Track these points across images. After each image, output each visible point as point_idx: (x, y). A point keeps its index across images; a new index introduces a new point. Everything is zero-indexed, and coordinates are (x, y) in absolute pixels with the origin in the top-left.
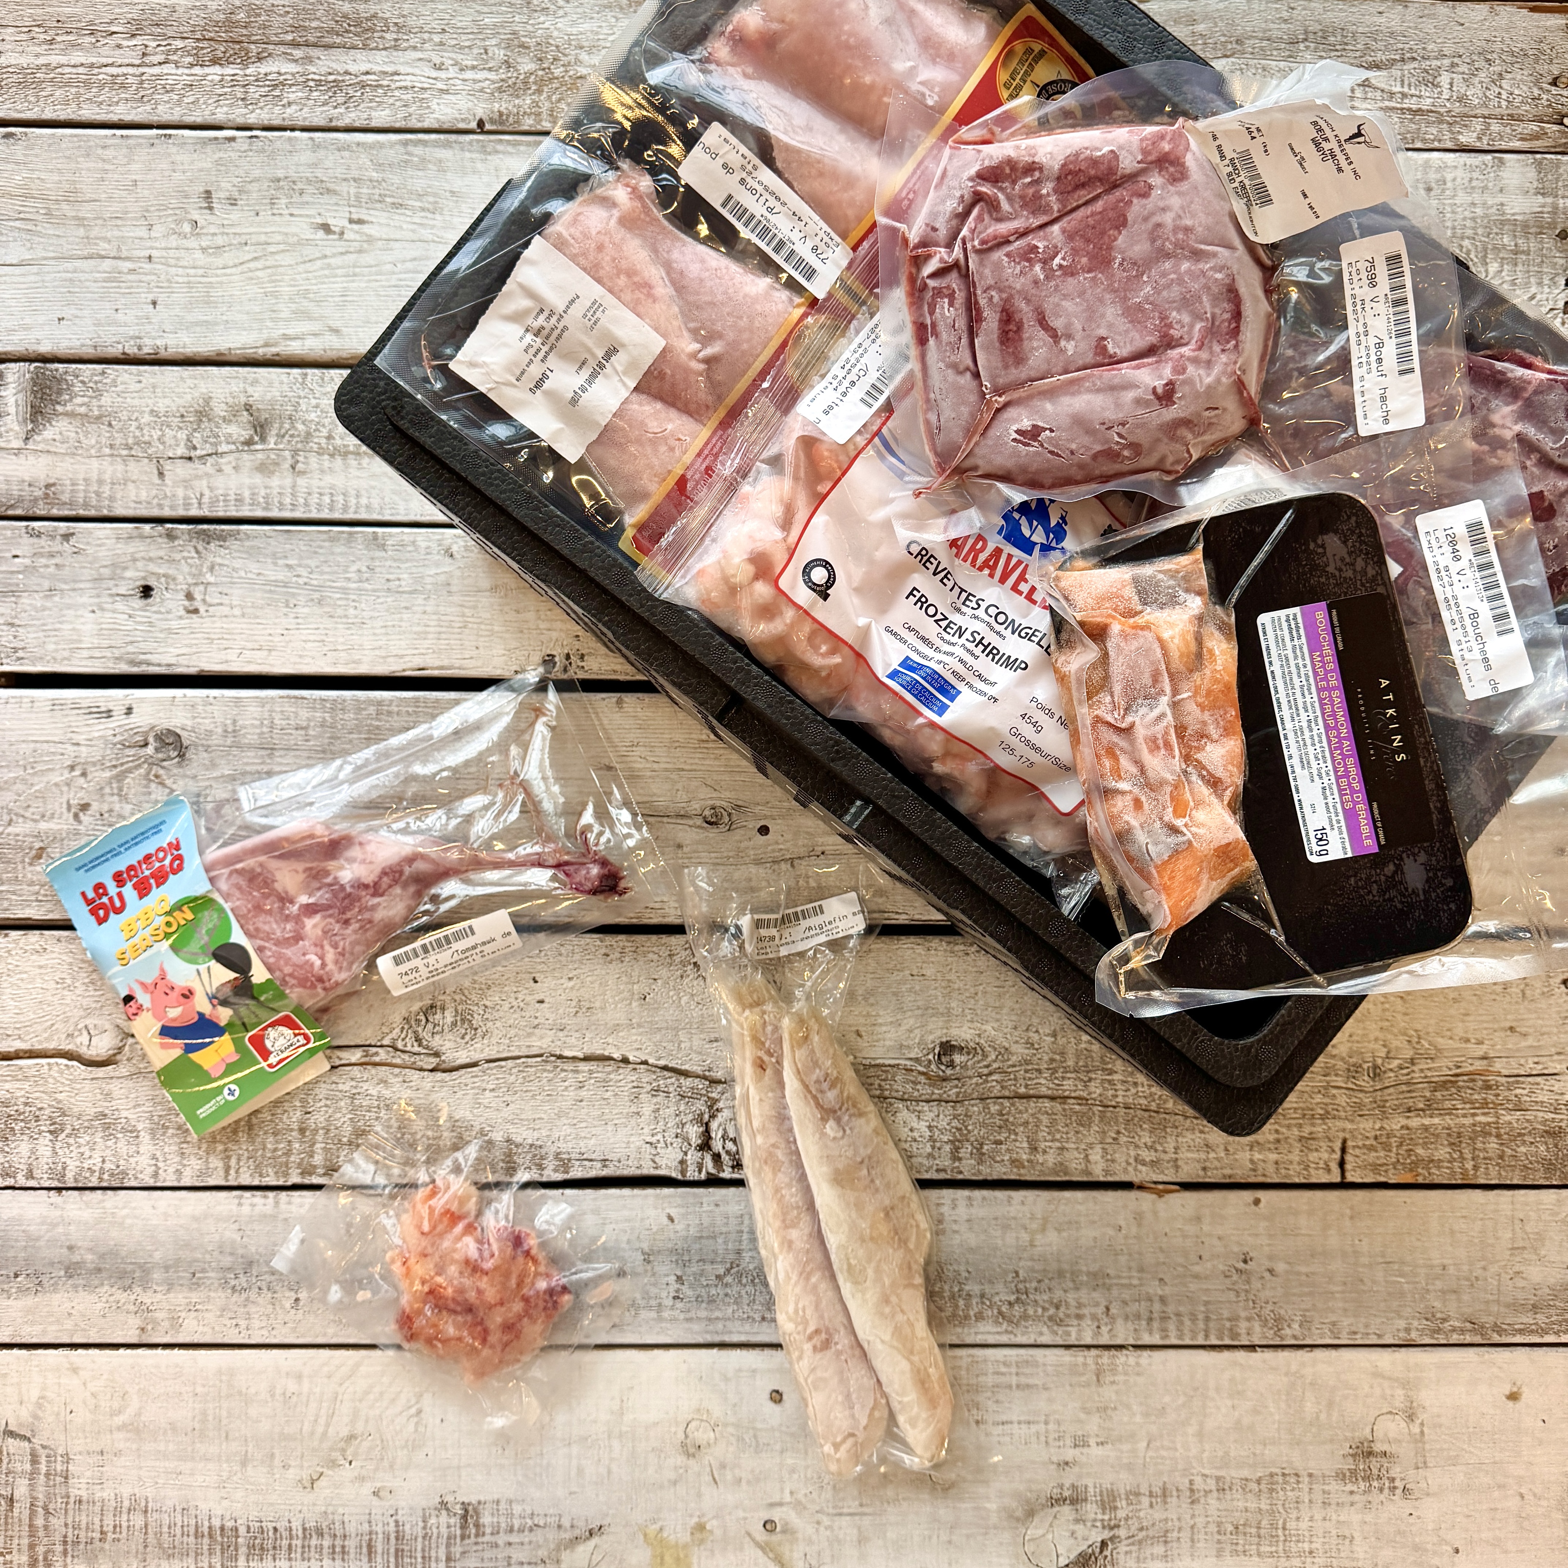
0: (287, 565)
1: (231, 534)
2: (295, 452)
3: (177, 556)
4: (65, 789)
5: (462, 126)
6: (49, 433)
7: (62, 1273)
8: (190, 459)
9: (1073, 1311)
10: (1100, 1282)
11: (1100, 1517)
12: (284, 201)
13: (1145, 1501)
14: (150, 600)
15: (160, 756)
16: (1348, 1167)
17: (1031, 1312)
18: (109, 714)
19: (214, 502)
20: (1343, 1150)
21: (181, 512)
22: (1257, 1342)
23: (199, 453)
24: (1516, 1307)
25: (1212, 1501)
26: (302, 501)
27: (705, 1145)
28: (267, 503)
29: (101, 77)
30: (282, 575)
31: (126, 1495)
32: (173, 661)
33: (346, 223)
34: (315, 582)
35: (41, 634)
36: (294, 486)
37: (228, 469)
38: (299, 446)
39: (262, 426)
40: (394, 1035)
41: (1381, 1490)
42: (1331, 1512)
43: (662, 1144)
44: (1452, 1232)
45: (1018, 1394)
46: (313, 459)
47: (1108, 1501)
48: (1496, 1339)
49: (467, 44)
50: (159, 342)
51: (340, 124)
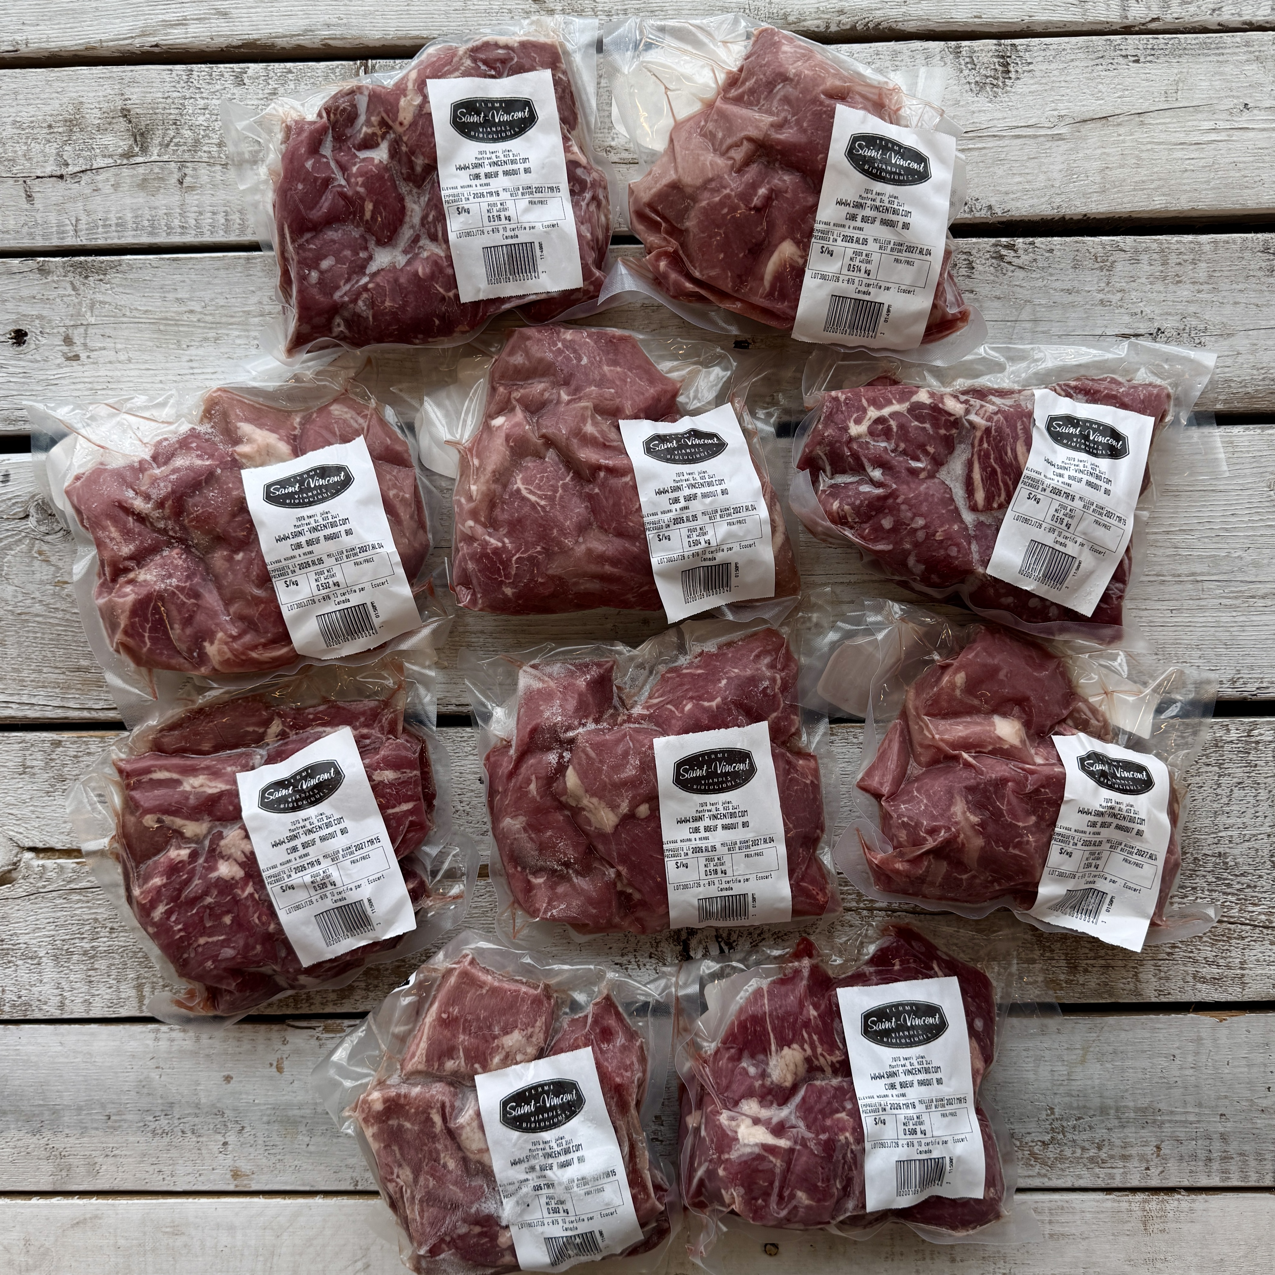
0: (177, 300)
1: (112, 267)
2: (182, 164)
3: (53, 294)
8: (61, 177)
10: (1150, 1119)
14: (24, 347)
15: (43, 529)
19: (92, 228)
21: (55, 242)
23: (71, 169)
26: (192, 222)
28: (152, 226)
30: (172, 311)
34: (209, 318)
36: (182, 205)
37: (107, 189)
38: (187, 156)
39: (142, 134)
46: (203, 172)
50: (18, 37)
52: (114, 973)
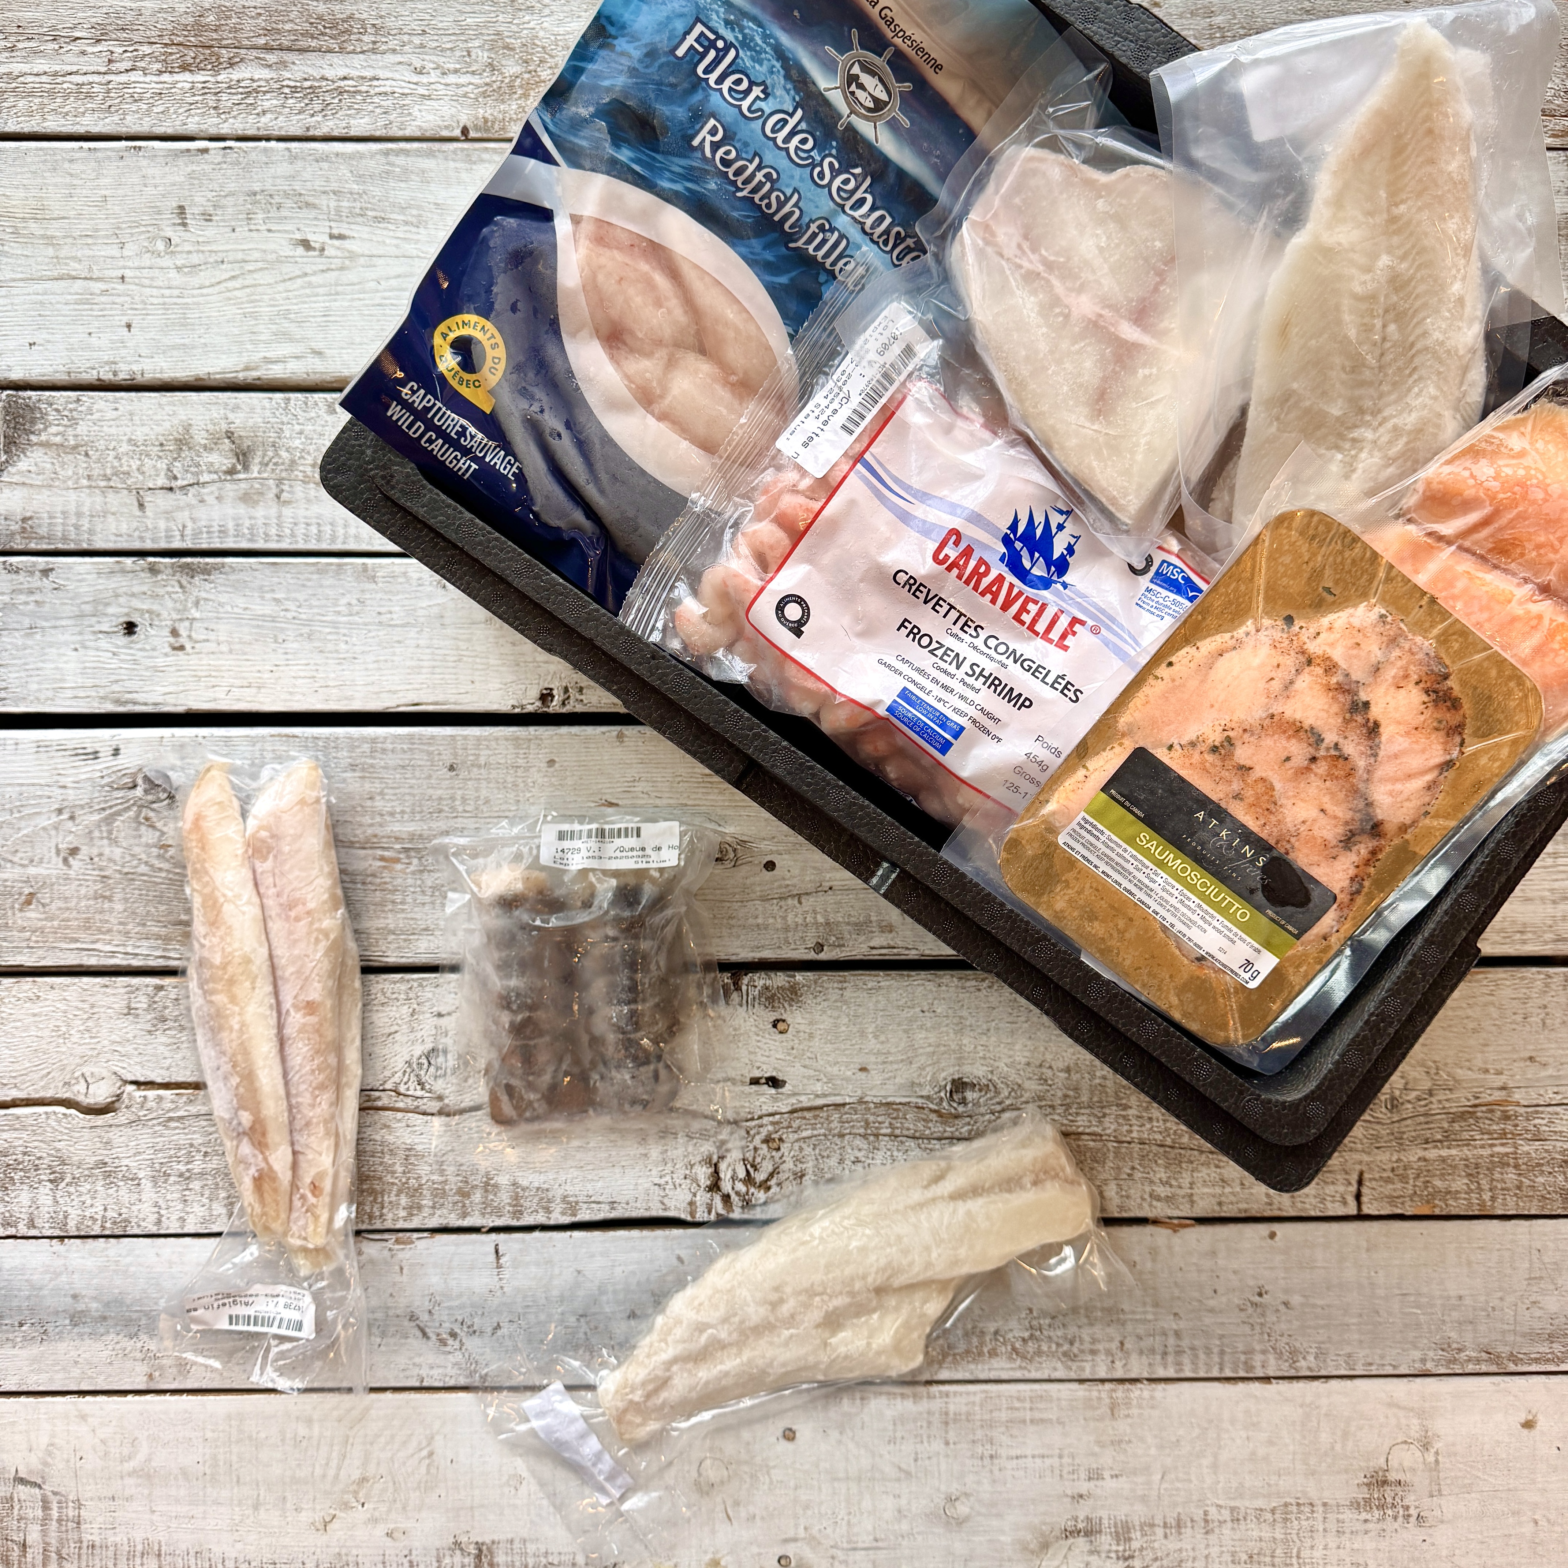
0: (275, 599)
1: (215, 567)
2: (280, 481)
3: (161, 591)
4: (53, 833)
5: (445, 133)
6: (23, 464)
7: (67, 1322)
8: (171, 489)
9: (1087, 1346)
10: (1114, 1317)
11: (1114, 1548)
12: (260, 216)
13: (1160, 1532)
14: (134, 637)
15: (150, 798)
16: (1364, 1199)
17: (1045, 1348)
18: (95, 755)
19: (197, 533)
20: (1360, 1182)
21: (163, 545)
22: (1271, 1374)
23: (180, 483)
24: (1533, 1336)
25: (1226, 1530)
26: (288, 531)
27: (715, 1186)
28: (252, 534)
29: (65, 86)
30: (268, 609)
31: (139, 1540)
32: (160, 699)
33: (326, 238)
34: (304, 616)
35: (23, 674)
36: (279, 517)
37: (211, 500)
38: (284, 474)
39: (244, 454)
40: (396, 1079)
41: (1395, 1518)
42: (1345, 1540)
43: (670, 1186)
44: (1469, 1263)
45: (1032, 1428)
46: (299, 488)
47: (1123, 1533)
48: (1512, 1368)
49: (449, 46)
50: (135, 368)
51: (318, 133)
52: (207, 1193)
